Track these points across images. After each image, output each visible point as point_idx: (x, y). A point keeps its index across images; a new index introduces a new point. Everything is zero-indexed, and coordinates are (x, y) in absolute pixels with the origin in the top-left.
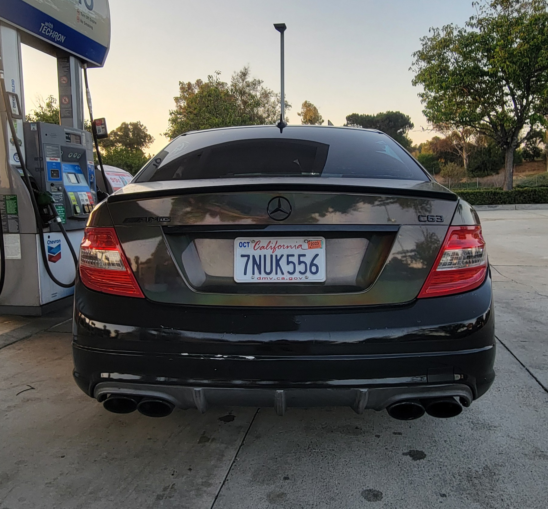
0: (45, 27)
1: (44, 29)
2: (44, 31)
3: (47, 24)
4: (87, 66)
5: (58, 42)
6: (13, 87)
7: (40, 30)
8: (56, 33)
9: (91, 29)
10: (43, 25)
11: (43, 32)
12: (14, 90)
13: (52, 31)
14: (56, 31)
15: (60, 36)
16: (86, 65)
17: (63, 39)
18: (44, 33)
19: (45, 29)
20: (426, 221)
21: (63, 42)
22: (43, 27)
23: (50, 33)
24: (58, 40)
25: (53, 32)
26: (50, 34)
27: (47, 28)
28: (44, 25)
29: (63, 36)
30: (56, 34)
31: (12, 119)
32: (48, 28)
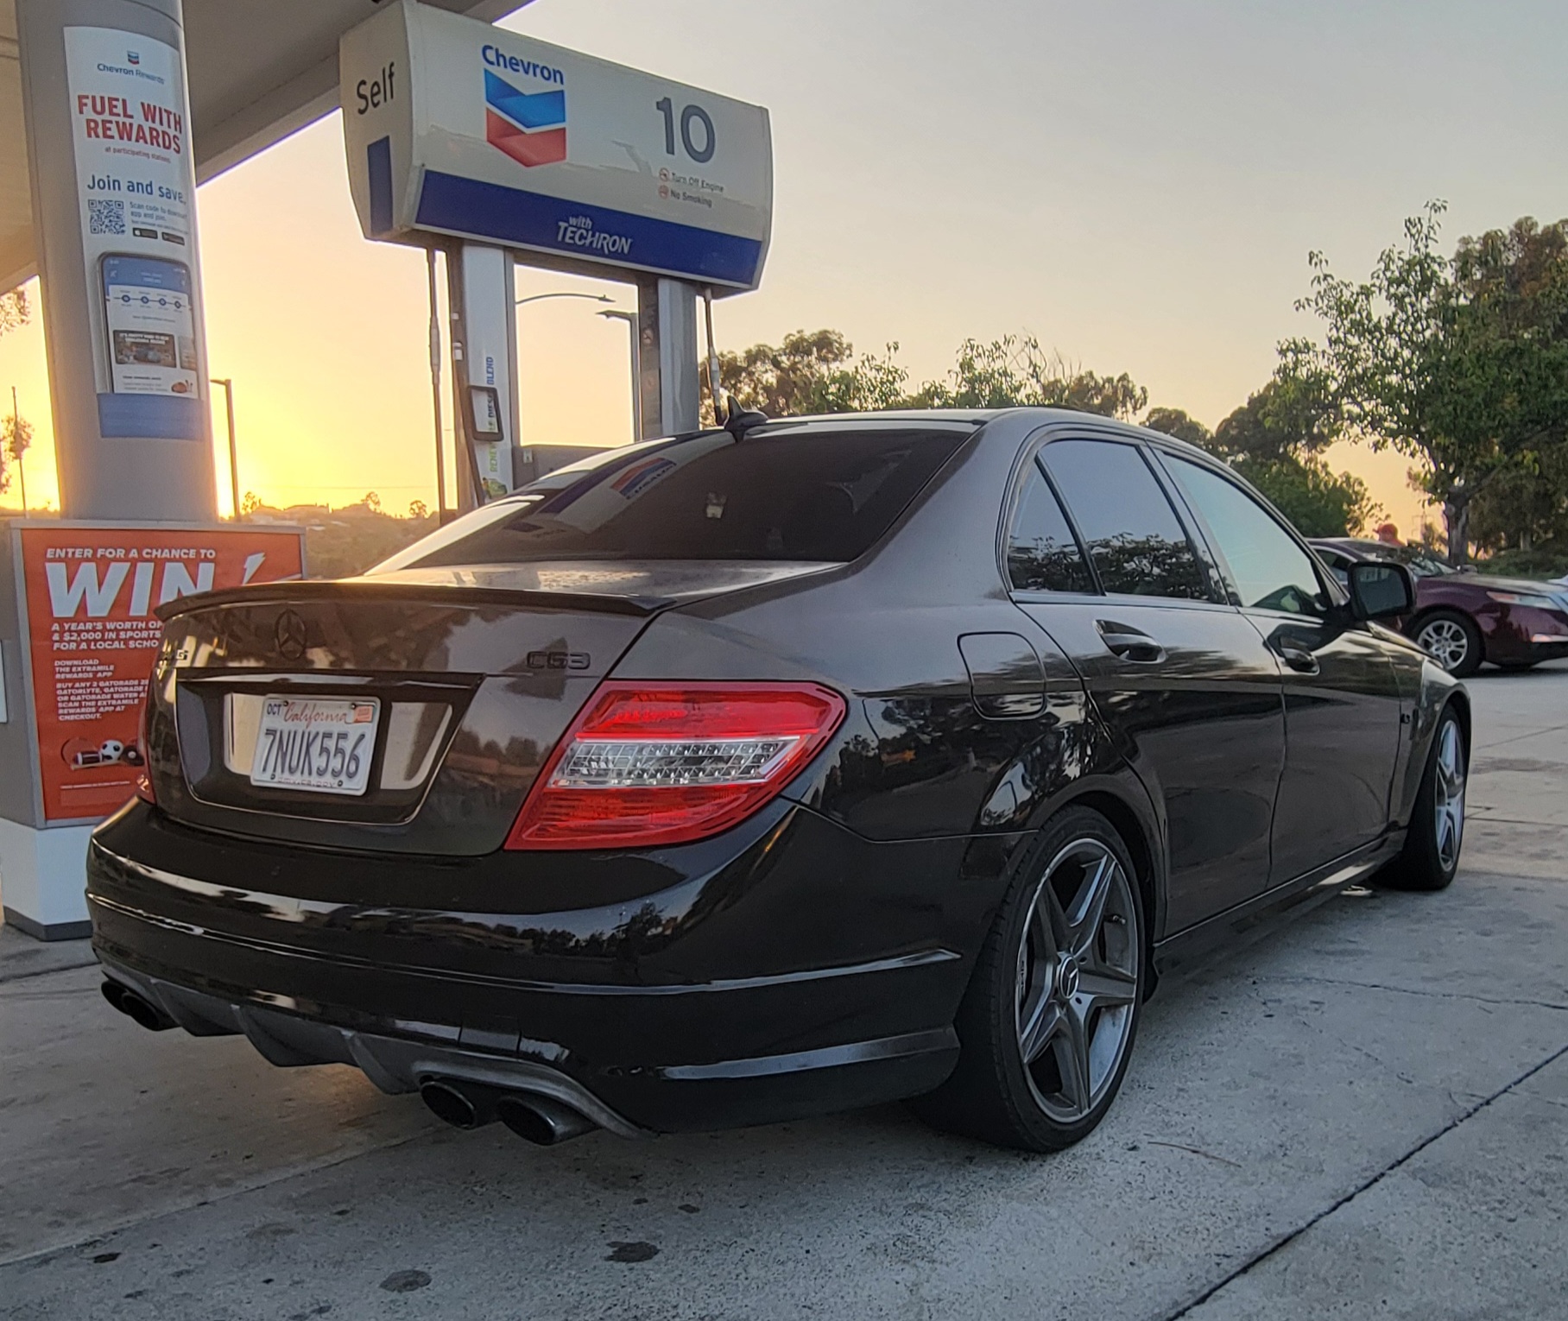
0: (570, 229)
1: (569, 234)
2: (571, 238)
3: (573, 221)
4: (712, 293)
5: (612, 255)
6: (488, 372)
7: (560, 238)
8: (603, 235)
9: (706, 206)
10: (563, 225)
11: (567, 240)
12: (490, 380)
13: (590, 233)
14: (601, 232)
15: (615, 241)
16: (708, 293)
17: (624, 244)
18: (571, 241)
19: (572, 232)
20: (542, 667)
21: (626, 250)
22: (566, 229)
23: (586, 238)
24: (612, 250)
25: (593, 236)
26: (588, 242)
27: (574, 229)
28: (566, 225)
29: (623, 240)
30: (605, 238)
31: (475, 442)
32: (580, 228)
